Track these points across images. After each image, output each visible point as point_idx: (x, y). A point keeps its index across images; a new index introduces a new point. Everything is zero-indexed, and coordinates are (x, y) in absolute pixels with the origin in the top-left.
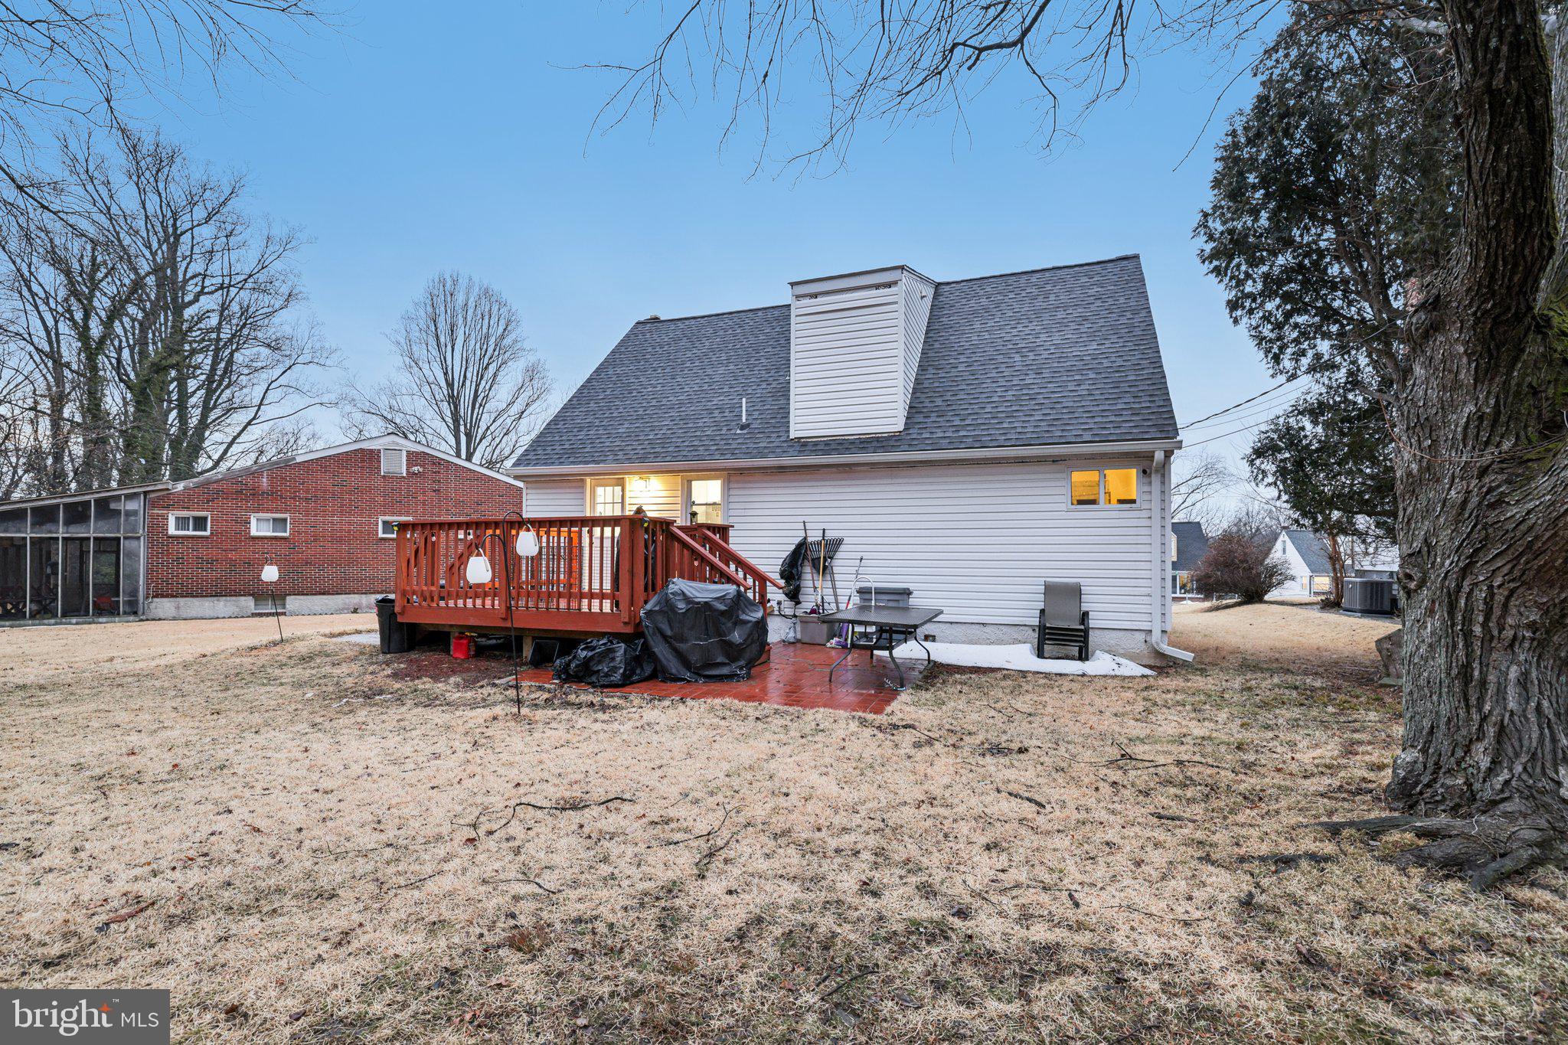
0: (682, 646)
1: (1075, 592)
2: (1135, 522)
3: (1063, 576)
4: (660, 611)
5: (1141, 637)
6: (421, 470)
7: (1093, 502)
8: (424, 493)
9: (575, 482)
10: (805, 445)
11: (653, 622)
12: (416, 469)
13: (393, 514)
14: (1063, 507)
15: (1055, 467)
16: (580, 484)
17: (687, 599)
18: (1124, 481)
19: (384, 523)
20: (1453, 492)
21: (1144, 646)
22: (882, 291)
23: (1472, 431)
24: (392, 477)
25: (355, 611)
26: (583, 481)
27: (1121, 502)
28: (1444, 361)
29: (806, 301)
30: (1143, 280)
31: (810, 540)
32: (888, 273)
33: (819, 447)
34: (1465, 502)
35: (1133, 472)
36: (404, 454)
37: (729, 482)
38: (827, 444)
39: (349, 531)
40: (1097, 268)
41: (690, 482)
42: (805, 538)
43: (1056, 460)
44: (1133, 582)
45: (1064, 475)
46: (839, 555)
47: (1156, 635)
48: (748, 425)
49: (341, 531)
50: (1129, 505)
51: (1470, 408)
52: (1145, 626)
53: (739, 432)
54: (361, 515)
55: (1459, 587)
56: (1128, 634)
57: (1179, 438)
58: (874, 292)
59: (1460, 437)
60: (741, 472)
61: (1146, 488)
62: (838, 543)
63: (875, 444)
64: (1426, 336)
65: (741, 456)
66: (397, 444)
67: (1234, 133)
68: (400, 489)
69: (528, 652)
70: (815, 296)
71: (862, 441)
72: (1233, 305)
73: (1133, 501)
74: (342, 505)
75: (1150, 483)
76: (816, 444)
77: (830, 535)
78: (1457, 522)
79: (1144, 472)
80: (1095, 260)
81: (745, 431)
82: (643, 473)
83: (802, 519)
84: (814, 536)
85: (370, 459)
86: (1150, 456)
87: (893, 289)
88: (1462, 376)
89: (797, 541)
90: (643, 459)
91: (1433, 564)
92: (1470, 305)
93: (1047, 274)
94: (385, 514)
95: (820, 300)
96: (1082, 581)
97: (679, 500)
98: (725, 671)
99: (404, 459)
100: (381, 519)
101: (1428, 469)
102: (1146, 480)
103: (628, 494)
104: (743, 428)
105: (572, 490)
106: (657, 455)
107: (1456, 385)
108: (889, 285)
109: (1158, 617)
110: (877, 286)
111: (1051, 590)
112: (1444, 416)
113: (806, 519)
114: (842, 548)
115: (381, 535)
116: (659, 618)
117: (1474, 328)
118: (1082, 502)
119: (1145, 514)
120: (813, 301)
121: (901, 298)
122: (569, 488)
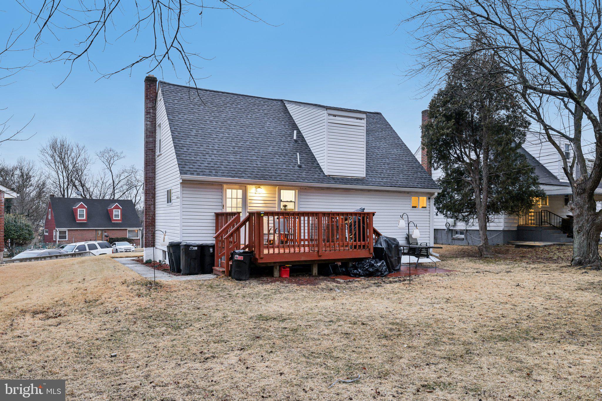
2: (426, 214)
7: (416, 207)
9: (218, 186)
14: (409, 208)
15: (408, 195)
16: (220, 187)
18: (423, 201)
22: (358, 121)
27: (422, 207)
29: (332, 117)
32: (361, 114)
35: (425, 198)
37: (300, 192)
43: (408, 193)
45: (409, 198)
48: (301, 166)
50: (424, 209)
58: (356, 120)
60: (307, 188)
70: (335, 116)
73: (425, 207)
75: (430, 202)
79: (429, 198)
82: (258, 185)
87: (362, 121)
95: (337, 118)
97: (276, 199)
102: (428, 201)
103: (249, 195)
104: (299, 166)
108: (361, 119)
110: (357, 118)
118: (413, 207)
119: (428, 212)
120: (334, 117)
121: (365, 125)
122: (212, 189)
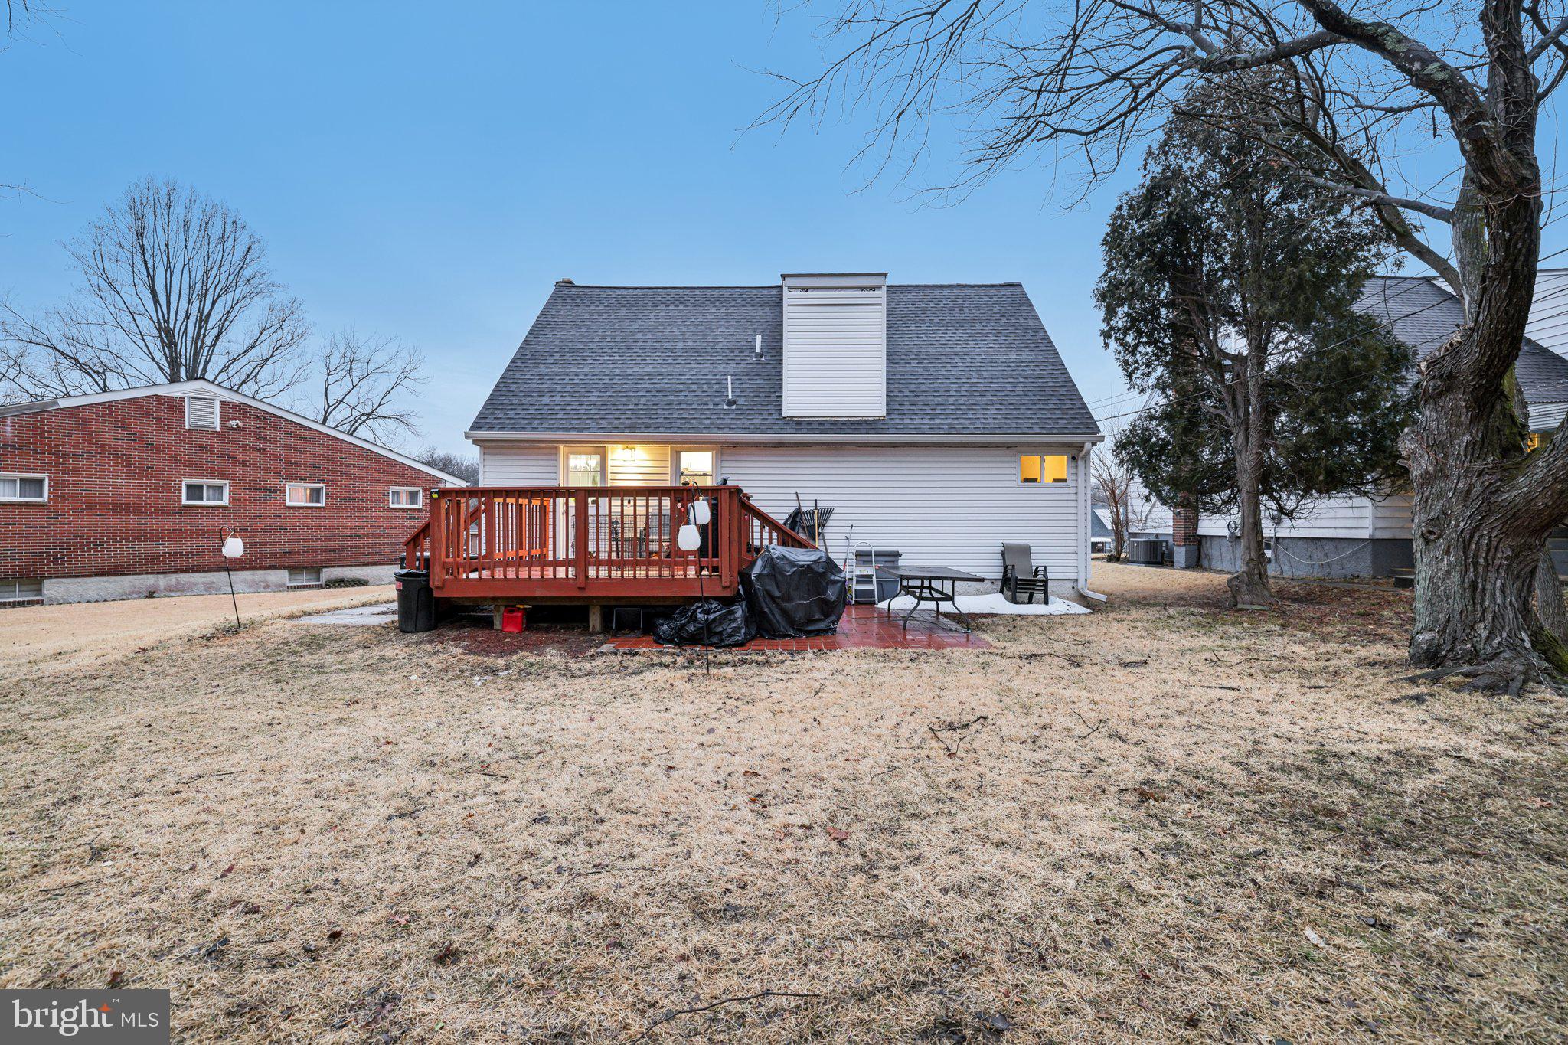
0: (788, 606)
1: (1025, 551)
2: (1065, 497)
3: (1016, 539)
4: (767, 575)
5: (1069, 584)
6: (241, 424)
7: (1035, 480)
8: (245, 452)
9: (550, 448)
10: (799, 423)
11: (762, 585)
12: (233, 423)
13: (202, 476)
14: (1014, 484)
15: (1008, 452)
16: (553, 451)
17: (792, 564)
18: (1056, 465)
19: (189, 486)
20: (1460, 485)
21: (1072, 591)
22: (866, 293)
23: (1469, 451)
24: (201, 432)
25: (151, 595)
26: (556, 448)
27: (1055, 481)
28: (1452, 409)
29: (798, 293)
30: (1031, 305)
31: (803, 509)
32: (874, 278)
33: (814, 426)
34: (1469, 492)
35: (1065, 458)
36: (218, 404)
37: (722, 454)
38: (820, 423)
39: (139, 497)
40: (993, 290)
41: (678, 453)
42: (800, 507)
43: (1008, 446)
44: (1064, 543)
45: (1013, 459)
46: (829, 523)
47: (1081, 582)
48: (734, 402)
49: (128, 496)
50: (1061, 484)
51: (1467, 437)
52: (1073, 576)
53: (726, 407)
54: (157, 477)
55: (1471, 538)
56: (1060, 582)
57: (1100, 434)
58: (859, 293)
59: (1462, 453)
60: (736, 446)
61: (1074, 471)
62: (828, 512)
63: (865, 426)
64: (1441, 394)
65: (739, 431)
66: (208, 392)
67: (1120, 208)
68: (213, 447)
69: (595, 620)
70: (806, 289)
71: (853, 423)
72: (1107, 335)
73: (1064, 481)
74: (129, 465)
75: (1077, 467)
76: (809, 423)
77: (821, 505)
78: (1465, 501)
79: (1073, 458)
80: (989, 283)
81: (734, 407)
82: (629, 443)
83: (795, 490)
84: (807, 506)
85: (170, 408)
86: (1081, 447)
87: (877, 293)
88: (1463, 419)
89: (792, 510)
90: (633, 429)
91: (1448, 525)
92: (1472, 380)
93: (955, 290)
94: (190, 476)
95: (810, 293)
96: (1030, 543)
97: (669, 470)
98: (822, 625)
99: (218, 410)
100: (185, 482)
101: (1441, 471)
102: (1074, 464)
103: (610, 463)
104: (730, 403)
105: (545, 457)
106: (647, 426)
107: (1459, 424)
108: (873, 288)
109: (1082, 570)
110: (863, 288)
111: (1006, 551)
112: (1451, 441)
113: (799, 490)
114: (833, 516)
115: (184, 502)
116: (767, 581)
117: (1472, 393)
118: (1026, 480)
119: (1073, 490)
120: (804, 293)
121: (884, 301)
122: (538, 454)
